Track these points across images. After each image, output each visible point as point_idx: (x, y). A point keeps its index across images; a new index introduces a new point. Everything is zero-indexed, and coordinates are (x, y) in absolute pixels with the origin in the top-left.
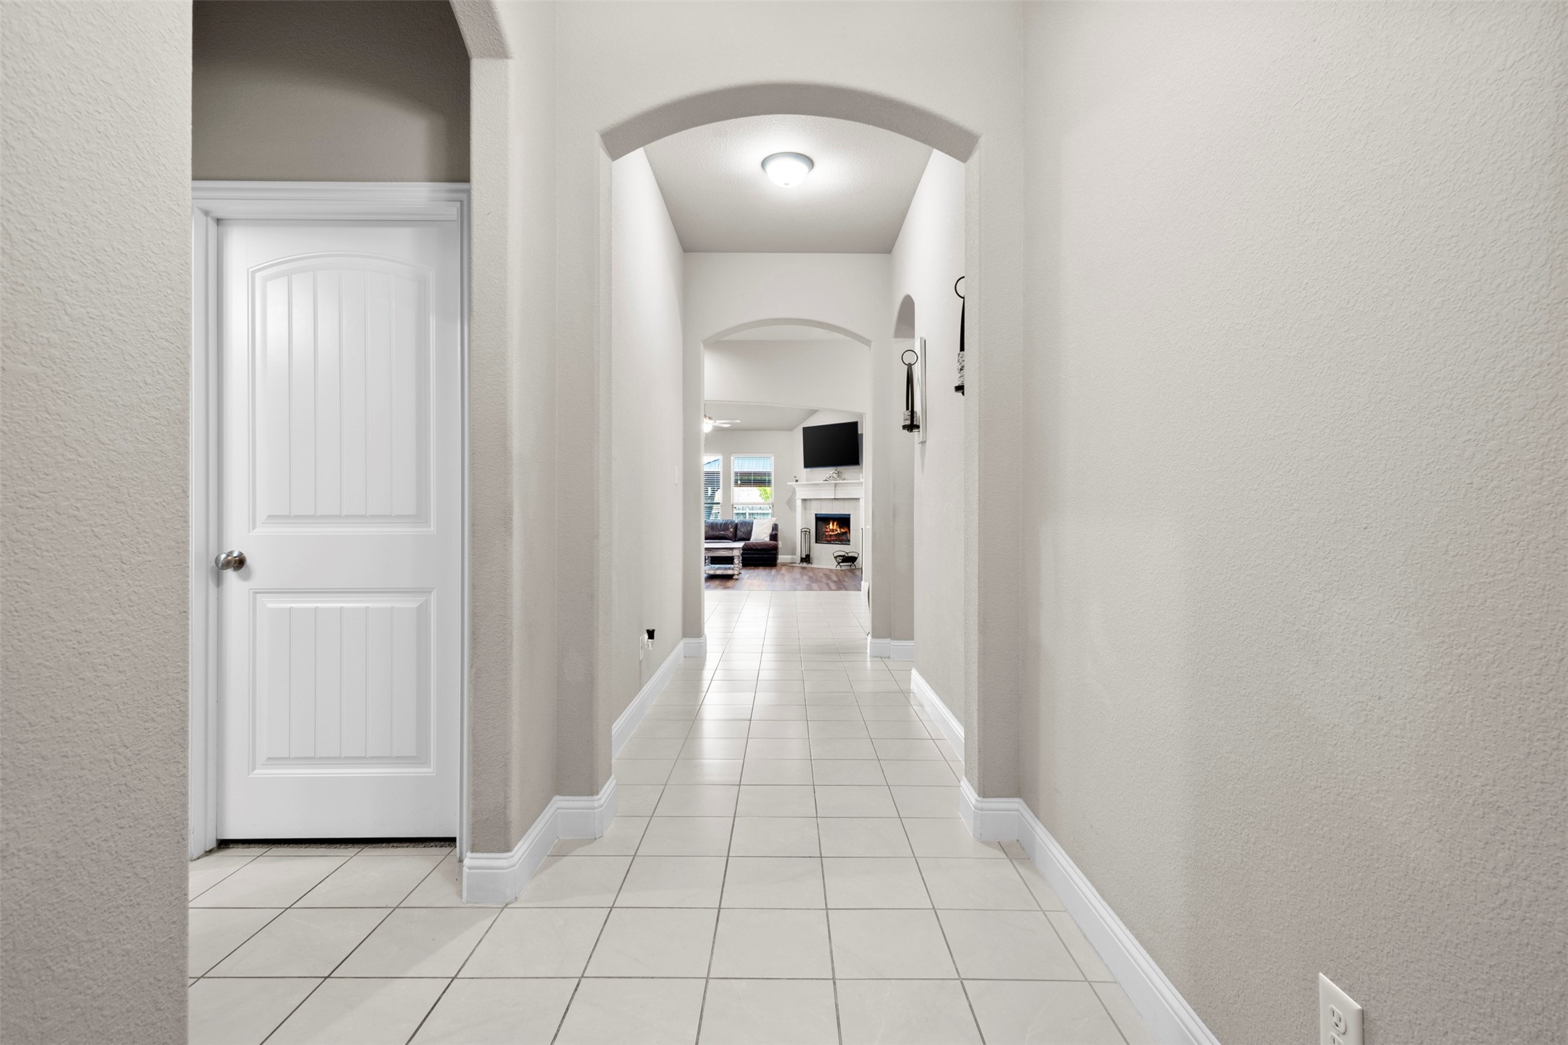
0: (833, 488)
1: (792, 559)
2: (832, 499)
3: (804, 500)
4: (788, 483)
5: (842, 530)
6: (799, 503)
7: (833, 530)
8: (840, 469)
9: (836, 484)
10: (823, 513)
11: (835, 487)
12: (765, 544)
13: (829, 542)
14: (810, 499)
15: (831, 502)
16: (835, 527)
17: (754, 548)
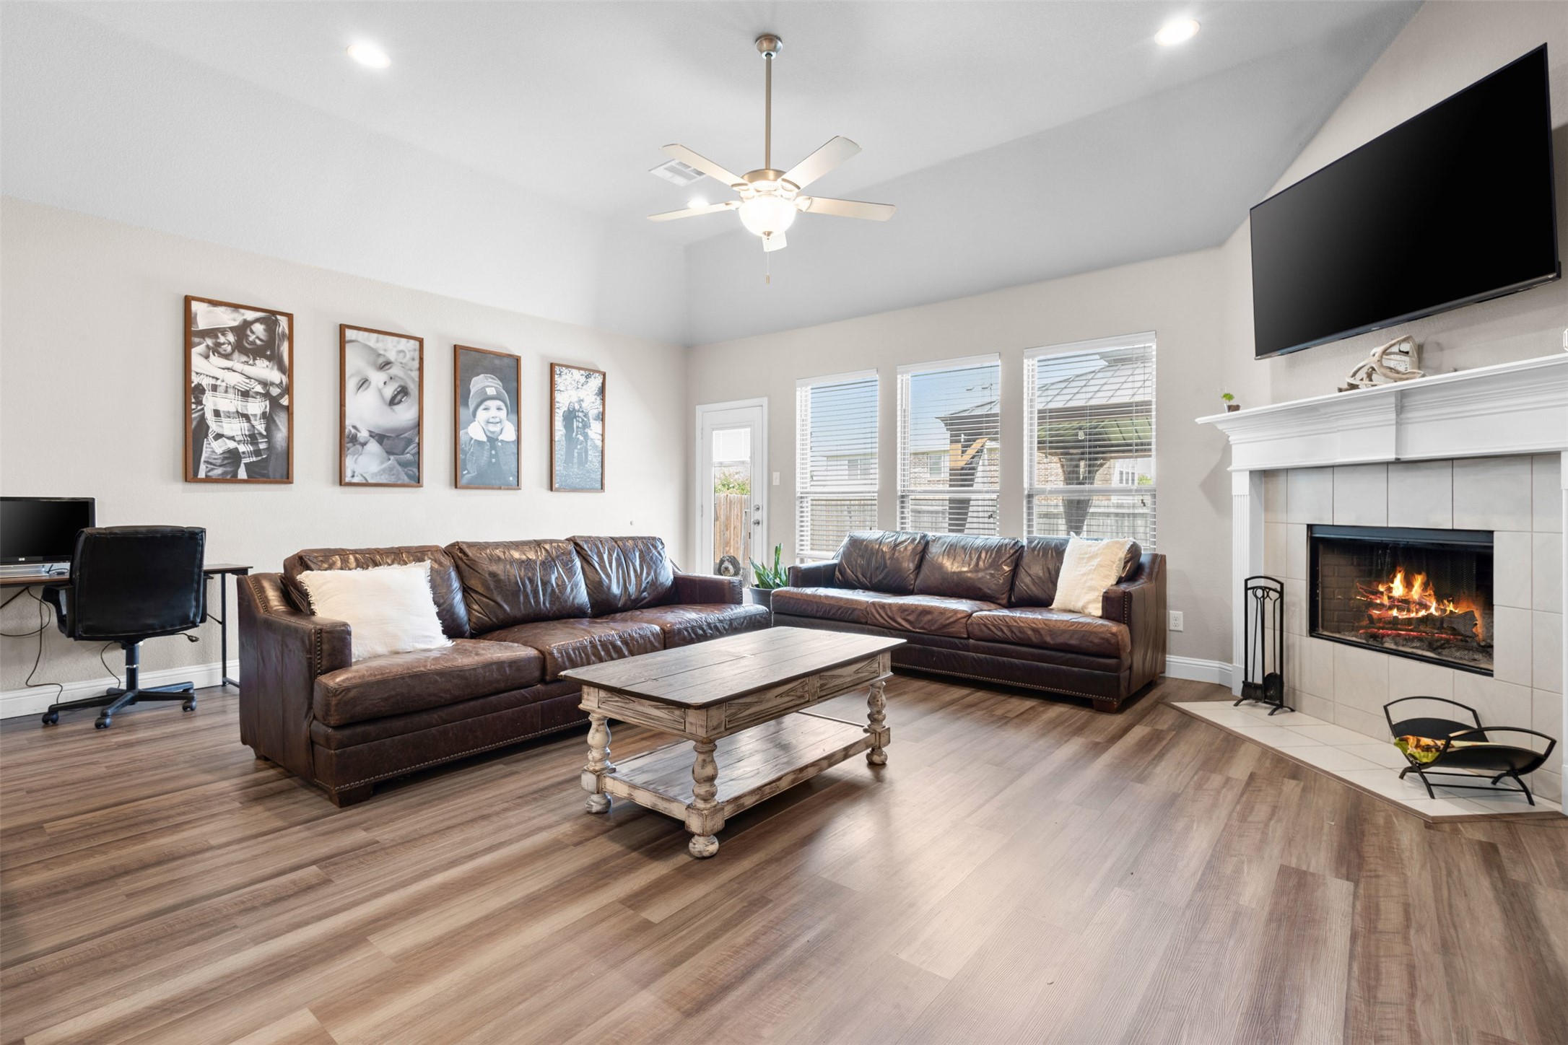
0: (1393, 416)
1: (1222, 672)
2: (1387, 464)
3: (1264, 477)
4: (1200, 420)
5: (1451, 607)
6: (1241, 486)
7: (1404, 603)
8: (1428, 328)
9: (1402, 395)
10: (1339, 521)
11: (1400, 409)
12: (1084, 632)
13: (1373, 642)
14: (1287, 471)
15: (1381, 476)
16: (1416, 592)
17: (1034, 638)
